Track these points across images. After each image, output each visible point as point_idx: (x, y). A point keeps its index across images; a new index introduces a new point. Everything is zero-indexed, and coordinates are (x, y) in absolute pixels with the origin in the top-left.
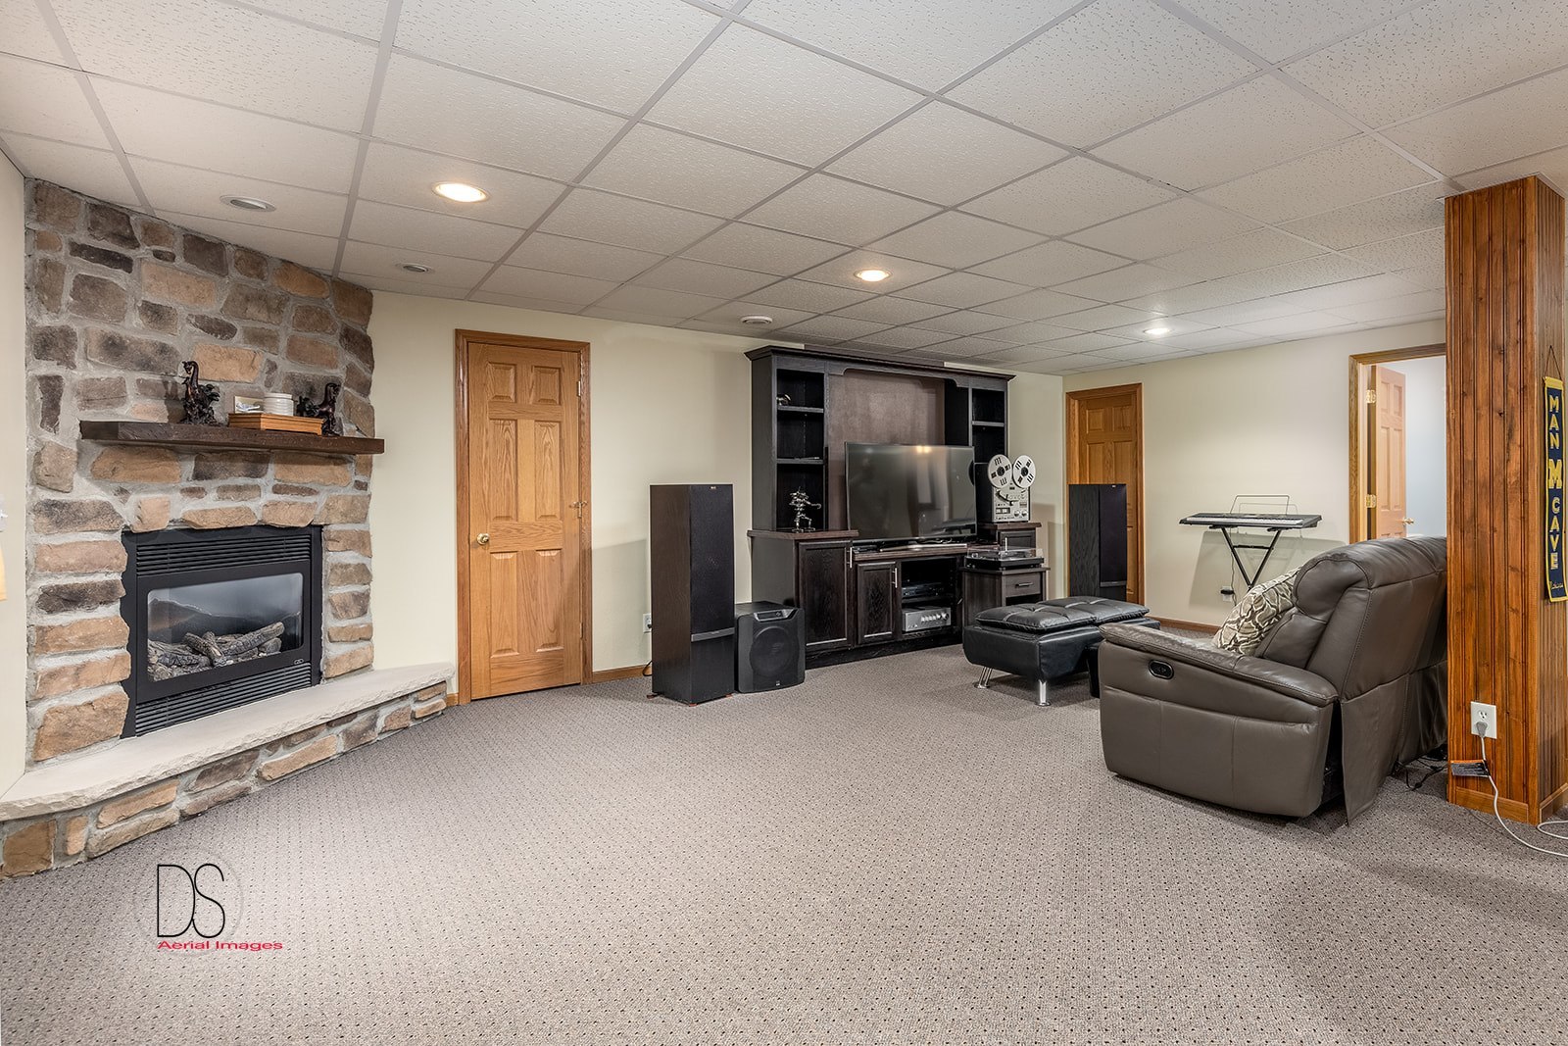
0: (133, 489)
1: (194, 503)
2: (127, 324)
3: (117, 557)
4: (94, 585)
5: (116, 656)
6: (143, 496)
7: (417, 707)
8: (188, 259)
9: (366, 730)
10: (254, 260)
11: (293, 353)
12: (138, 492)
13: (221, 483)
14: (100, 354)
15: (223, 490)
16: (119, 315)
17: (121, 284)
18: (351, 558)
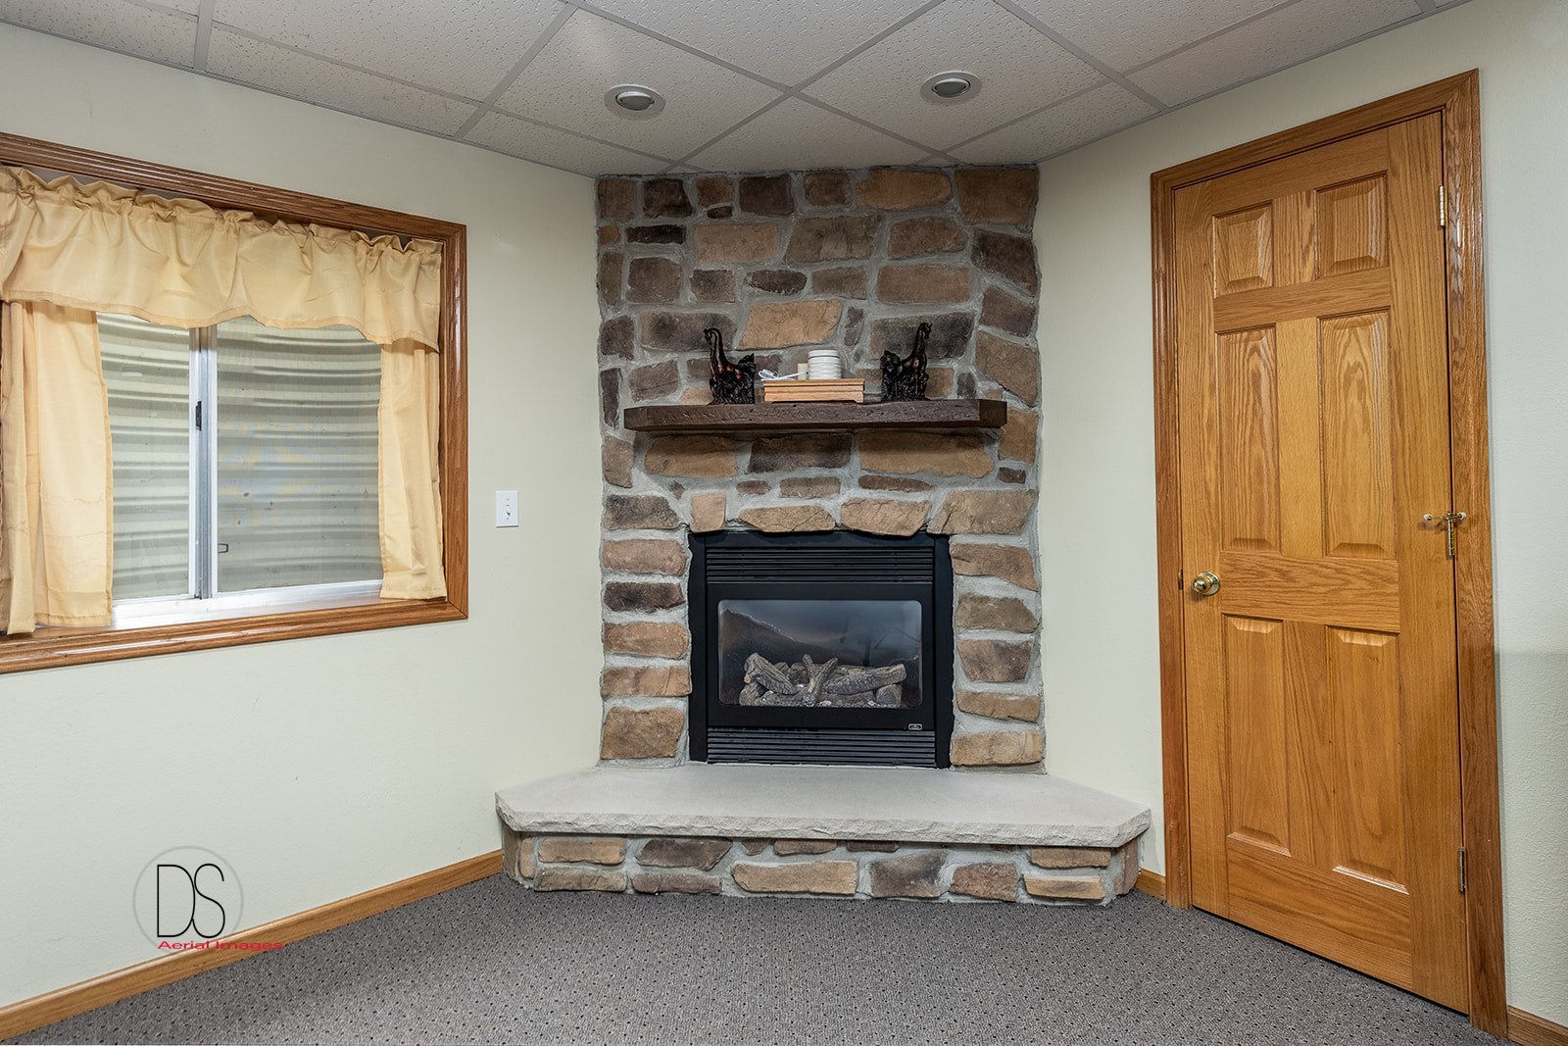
0: (689, 484)
1: (754, 500)
2: (682, 301)
3: (670, 559)
4: (649, 586)
5: (672, 667)
6: (697, 492)
7: (1033, 875)
8: (744, 207)
9: (916, 876)
10: (830, 182)
11: (888, 290)
12: (693, 488)
13: (787, 476)
14: (652, 339)
15: (788, 486)
16: (674, 292)
17: (672, 258)
18: (992, 588)
